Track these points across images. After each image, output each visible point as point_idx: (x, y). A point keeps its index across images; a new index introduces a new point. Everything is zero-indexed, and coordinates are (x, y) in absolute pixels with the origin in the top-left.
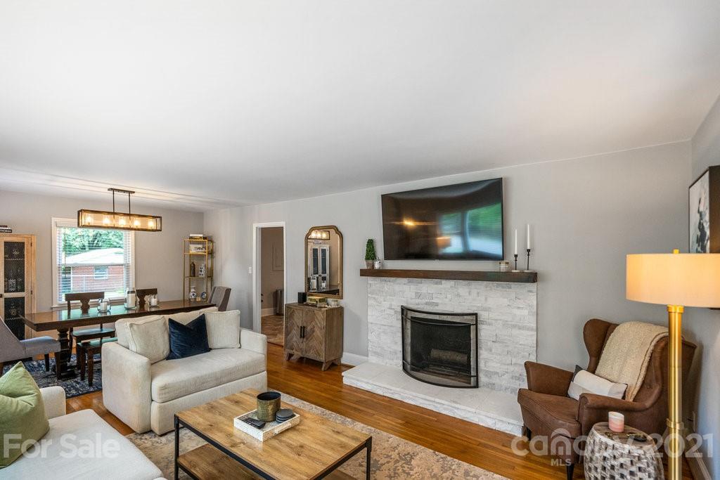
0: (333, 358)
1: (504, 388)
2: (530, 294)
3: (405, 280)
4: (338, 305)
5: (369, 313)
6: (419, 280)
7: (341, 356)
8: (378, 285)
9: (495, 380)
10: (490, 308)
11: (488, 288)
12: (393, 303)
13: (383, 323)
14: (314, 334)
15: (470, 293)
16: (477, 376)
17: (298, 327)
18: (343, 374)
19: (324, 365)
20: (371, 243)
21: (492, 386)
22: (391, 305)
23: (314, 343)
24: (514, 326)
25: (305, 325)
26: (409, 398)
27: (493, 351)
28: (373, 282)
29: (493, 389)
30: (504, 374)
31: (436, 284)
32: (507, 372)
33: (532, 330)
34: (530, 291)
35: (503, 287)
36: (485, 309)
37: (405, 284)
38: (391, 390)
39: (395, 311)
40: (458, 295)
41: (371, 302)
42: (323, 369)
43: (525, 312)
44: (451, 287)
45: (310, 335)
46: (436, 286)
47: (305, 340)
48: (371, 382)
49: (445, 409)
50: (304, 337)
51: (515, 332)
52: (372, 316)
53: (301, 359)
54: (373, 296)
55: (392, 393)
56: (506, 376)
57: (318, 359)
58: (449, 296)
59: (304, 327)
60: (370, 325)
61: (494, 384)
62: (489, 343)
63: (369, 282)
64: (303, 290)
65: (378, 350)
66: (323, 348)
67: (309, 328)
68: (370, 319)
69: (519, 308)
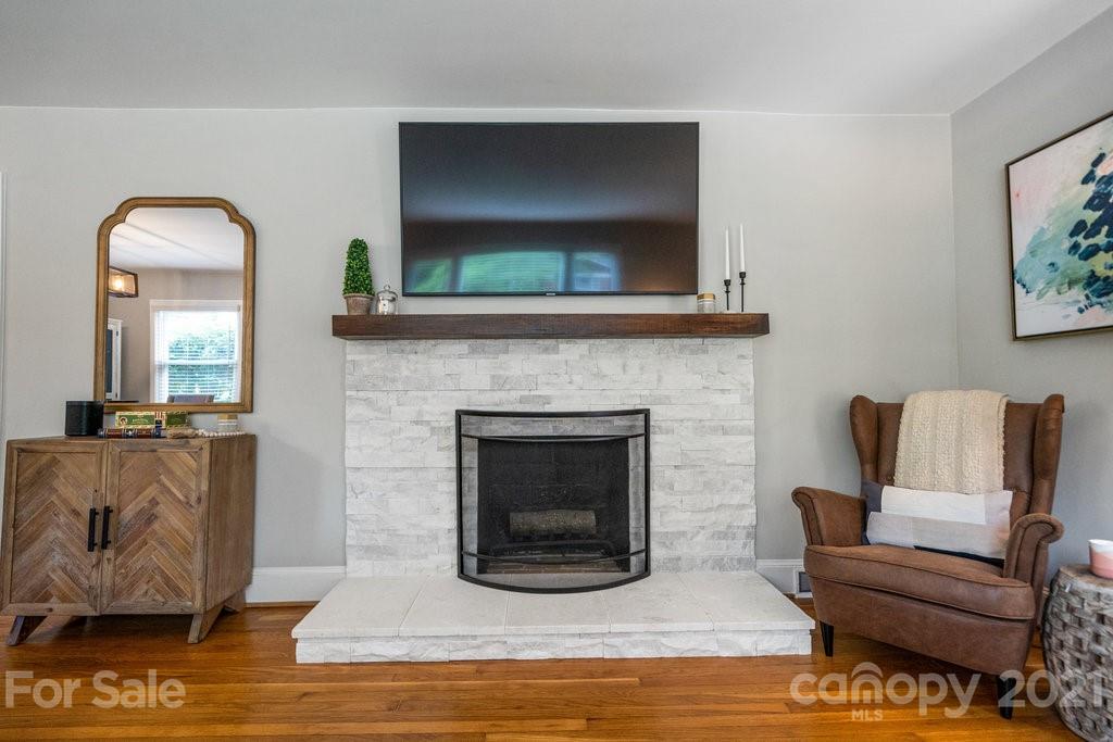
0: (227, 593)
1: (699, 562)
2: (744, 361)
3: (462, 346)
4: (237, 428)
5: (350, 442)
6: (500, 343)
7: (248, 581)
8: (377, 365)
9: (682, 549)
10: (667, 397)
11: (662, 356)
12: (426, 408)
13: (397, 463)
14: (156, 526)
15: (624, 367)
16: (647, 550)
17: (76, 513)
18: (296, 632)
19: (196, 625)
20: (358, 249)
21: (674, 564)
22: (420, 413)
23: (151, 557)
24: (714, 430)
25: (110, 501)
26: (532, 646)
27: (677, 487)
28: (365, 357)
29: (677, 569)
30: (698, 532)
31: (546, 350)
32: (703, 528)
33: (749, 433)
34: (742, 357)
35: (693, 352)
36: (659, 401)
37: (460, 356)
38: (474, 637)
39: (433, 429)
40: (600, 376)
41: (352, 411)
42: (193, 636)
43: (735, 398)
44: (582, 356)
45: (140, 533)
46: (544, 356)
47: (109, 553)
48: (405, 630)
49: (635, 645)
50: (105, 545)
51: (718, 440)
52: (360, 448)
53: (76, 625)
54: (361, 394)
55: (478, 647)
56: (699, 538)
57: (173, 607)
58: (577, 378)
59: (108, 511)
60: (350, 476)
61: (679, 559)
62: (668, 473)
63: (349, 358)
64: (85, 392)
65: (381, 539)
66: (197, 565)
67: (128, 513)
68: (351, 458)
69: (723, 391)
